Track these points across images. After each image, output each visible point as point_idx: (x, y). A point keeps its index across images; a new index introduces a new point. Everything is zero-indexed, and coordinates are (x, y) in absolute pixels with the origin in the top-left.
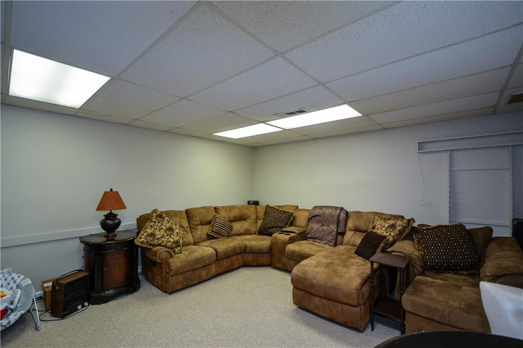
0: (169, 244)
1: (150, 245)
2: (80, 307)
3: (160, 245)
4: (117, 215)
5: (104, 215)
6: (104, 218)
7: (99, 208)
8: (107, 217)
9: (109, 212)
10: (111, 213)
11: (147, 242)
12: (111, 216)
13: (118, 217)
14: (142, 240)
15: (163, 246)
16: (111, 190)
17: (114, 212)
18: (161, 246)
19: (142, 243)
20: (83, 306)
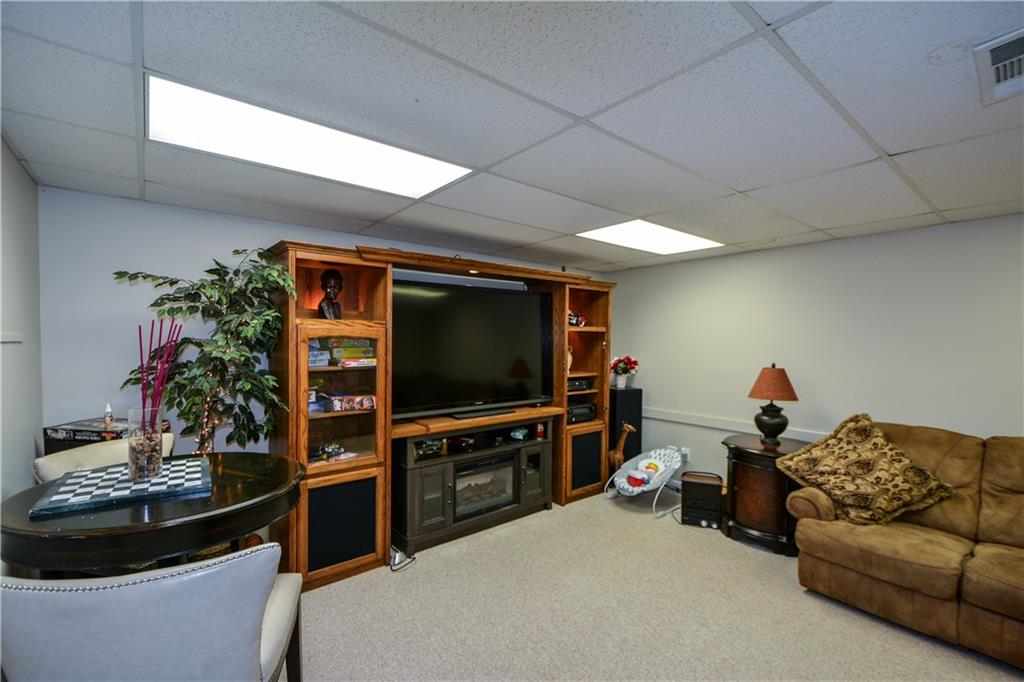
0: (838, 492)
1: (803, 478)
2: (704, 523)
3: (819, 486)
4: (781, 409)
5: (762, 408)
6: (760, 411)
7: (754, 394)
8: (766, 410)
9: (768, 402)
10: (771, 405)
11: (797, 470)
12: (771, 410)
13: (783, 413)
14: (790, 463)
15: (825, 491)
16: (774, 366)
17: (778, 403)
18: (821, 489)
19: (789, 468)
20: (709, 526)
